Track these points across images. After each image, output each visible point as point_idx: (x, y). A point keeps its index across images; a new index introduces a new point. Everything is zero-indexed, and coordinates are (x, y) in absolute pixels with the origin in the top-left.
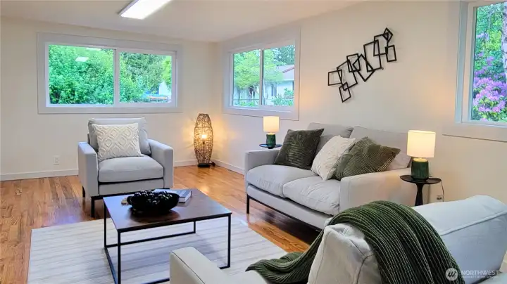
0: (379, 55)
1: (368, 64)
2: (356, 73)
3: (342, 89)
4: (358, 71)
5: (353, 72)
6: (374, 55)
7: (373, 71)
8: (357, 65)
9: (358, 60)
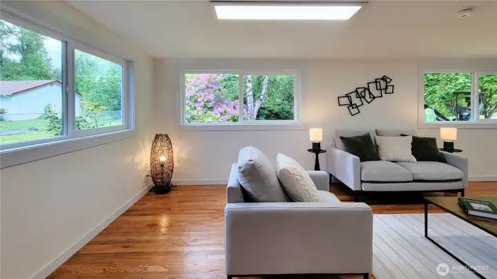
0: (381, 89)
1: (370, 93)
2: (362, 99)
3: (351, 108)
4: (364, 97)
5: (360, 97)
6: (377, 89)
7: (374, 98)
8: (363, 94)
9: (364, 90)
